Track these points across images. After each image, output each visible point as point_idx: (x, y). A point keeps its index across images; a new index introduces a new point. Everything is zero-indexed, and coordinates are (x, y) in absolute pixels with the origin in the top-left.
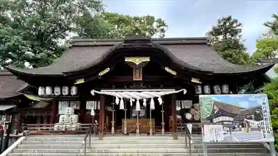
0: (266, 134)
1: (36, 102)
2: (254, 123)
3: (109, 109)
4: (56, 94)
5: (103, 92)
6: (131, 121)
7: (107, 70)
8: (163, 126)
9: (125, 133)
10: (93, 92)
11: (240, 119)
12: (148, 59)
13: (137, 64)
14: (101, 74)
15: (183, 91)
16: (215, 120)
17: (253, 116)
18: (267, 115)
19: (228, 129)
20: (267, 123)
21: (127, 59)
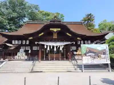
0: (107, 60)
1: (11, 47)
2: (103, 56)
3: (43, 50)
4: (19, 44)
5: (41, 43)
6: (52, 55)
7: (42, 34)
8: (65, 57)
10: (36, 43)
11: (97, 54)
12: (59, 29)
13: (55, 31)
14: (40, 35)
15: (73, 43)
16: (87, 55)
17: (102, 53)
18: (108, 52)
19: (92, 58)
20: (108, 56)
21: (51, 29)
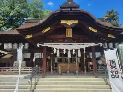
5: (45, 45)
6: (64, 65)
7: (48, 29)
8: (85, 68)
9: (60, 73)
10: (38, 45)
12: (77, 21)
13: (69, 25)
14: (44, 31)
15: (100, 45)
21: (62, 22)
